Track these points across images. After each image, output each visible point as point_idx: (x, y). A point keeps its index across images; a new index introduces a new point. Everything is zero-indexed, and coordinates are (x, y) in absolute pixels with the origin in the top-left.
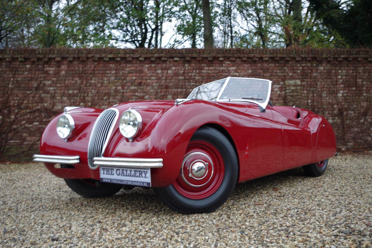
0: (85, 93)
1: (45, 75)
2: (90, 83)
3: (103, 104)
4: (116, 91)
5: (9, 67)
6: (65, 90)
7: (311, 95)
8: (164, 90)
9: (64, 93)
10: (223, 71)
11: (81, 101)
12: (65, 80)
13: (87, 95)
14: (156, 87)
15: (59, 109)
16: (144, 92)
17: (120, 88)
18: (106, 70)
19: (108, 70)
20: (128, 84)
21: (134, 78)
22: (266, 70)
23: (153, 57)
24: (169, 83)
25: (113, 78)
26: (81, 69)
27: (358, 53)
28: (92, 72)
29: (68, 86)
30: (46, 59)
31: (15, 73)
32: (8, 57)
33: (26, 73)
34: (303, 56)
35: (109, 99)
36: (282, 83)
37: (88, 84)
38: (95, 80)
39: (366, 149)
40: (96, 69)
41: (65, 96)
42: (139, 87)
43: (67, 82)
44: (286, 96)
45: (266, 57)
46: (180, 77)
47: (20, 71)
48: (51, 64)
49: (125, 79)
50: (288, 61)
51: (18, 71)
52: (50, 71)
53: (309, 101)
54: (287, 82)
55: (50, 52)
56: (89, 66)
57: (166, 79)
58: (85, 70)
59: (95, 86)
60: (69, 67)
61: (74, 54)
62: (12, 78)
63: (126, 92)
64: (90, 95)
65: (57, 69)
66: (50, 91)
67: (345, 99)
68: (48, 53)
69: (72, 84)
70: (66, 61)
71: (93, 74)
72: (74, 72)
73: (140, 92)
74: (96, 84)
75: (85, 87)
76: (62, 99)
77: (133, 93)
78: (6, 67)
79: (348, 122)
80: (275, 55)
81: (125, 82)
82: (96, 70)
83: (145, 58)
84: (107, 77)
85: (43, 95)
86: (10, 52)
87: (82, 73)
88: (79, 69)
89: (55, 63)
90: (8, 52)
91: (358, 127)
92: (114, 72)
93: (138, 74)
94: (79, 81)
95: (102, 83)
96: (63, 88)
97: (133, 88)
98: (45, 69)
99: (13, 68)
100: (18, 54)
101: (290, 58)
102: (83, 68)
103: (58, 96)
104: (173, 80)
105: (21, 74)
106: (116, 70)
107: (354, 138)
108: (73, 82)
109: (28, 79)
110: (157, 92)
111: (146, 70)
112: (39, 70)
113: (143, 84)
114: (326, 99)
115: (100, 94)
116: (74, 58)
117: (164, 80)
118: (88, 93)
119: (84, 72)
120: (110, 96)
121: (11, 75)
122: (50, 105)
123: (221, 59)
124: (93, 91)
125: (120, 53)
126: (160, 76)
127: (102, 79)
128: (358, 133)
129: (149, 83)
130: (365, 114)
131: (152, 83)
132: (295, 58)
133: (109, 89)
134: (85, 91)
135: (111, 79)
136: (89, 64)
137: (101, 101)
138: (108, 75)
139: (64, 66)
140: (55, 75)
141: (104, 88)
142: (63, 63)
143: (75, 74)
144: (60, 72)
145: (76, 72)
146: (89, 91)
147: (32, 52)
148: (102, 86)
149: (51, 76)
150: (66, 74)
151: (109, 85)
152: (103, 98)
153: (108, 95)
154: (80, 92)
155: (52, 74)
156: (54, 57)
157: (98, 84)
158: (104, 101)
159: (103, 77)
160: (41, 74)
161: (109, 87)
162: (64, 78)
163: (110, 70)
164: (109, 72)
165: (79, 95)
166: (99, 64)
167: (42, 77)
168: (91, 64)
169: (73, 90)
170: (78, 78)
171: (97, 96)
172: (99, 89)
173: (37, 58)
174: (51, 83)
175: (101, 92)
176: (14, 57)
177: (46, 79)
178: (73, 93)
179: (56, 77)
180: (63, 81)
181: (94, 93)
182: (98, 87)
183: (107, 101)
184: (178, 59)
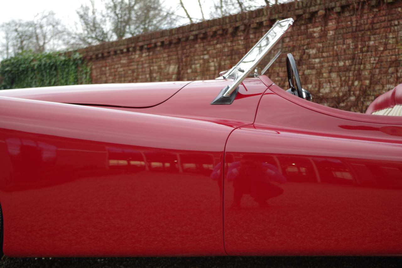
0: (361, 64)
1: (308, 40)
2: (368, 47)
6: (333, 61)
9: (332, 66)
11: (355, 78)
12: (333, 46)
13: (365, 67)
15: (326, 93)
18: (392, 20)
19: (394, 20)
26: (354, 25)
28: (371, 27)
29: (337, 55)
30: (307, 16)
32: (264, 19)
35: (397, 71)
37: (365, 49)
38: (375, 40)
40: (375, 21)
41: (334, 72)
43: (335, 47)
48: (315, 22)
52: (314, 32)
55: (311, 3)
56: (365, 17)
58: (361, 24)
59: (375, 51)
60: (338, 23)
64: (368, 66)
65: (323, 28)
66: (314, 64)
68: (309, 5)
69: (343, 51)
70: (333, 14)
71: (372, 30)
72: (345, 30)
74: (376, 46)
75: (361, 54)
76: (330, 77)
82: (378, 23)
84: (394, 31)
85: (307, 72)
87: (356, 31)
88: (352, 24)
89: (320, 20)
90: (265, 13)
94: (352, 44)
95: (386, 44)
96: (331, 58)
98: (309, 30)
100: (276, 13)
102: (357, 21)
103: (325, 73)
108: (345, 47)
112: (301, 34)
115: (383, 64)
116: (343, 8)
118: (365, 64)
119: (358, 28)
120: (398, 66)
122: (316, 87)
124: (372, 59)
127: (386, 38)
133: (397, 54)
134: (360, 61)
135: (399, 35)
136: (365, 13)
137: (384, 76)
138: (394, 28)
139: (332, 22)
140: (321, 39)
141: (389, 53)
142: (330, 18)
143: (347, 33)
144: (327, 33)
145: (348, 30)
146: (367, 60)
147: (290, 8)
148: (386, 50)
149: (315, 41)
150: (334, 35)
151: (396, 46)
152: (387, 71)
153: (396, 64)
154: (354, 63)
155: (317, 37)
156: (317, 10)
157: (380, 46)
158: (388, 75)
159: (387, 34)
160: (304, 40)
161: (397, 50)
162: (332, 42)
163: (398, 19)
164: (396, 23)
165: (353, 69)
166: (379, 11)
167: (306, 43)
168: (368, 12)
169: (344, 61)
170: (351, 39)
171: (378, 68)
172: (382, 55)
173: (296, 15)
174: (316, 52)
175: (385, 60)
176: (271, 19)
177: (309, 47)
178: (344, 66)
179: (322, 41)
180: (332, 48)
181: (373, 63)
182: (379, 52)
183: (393, 76)
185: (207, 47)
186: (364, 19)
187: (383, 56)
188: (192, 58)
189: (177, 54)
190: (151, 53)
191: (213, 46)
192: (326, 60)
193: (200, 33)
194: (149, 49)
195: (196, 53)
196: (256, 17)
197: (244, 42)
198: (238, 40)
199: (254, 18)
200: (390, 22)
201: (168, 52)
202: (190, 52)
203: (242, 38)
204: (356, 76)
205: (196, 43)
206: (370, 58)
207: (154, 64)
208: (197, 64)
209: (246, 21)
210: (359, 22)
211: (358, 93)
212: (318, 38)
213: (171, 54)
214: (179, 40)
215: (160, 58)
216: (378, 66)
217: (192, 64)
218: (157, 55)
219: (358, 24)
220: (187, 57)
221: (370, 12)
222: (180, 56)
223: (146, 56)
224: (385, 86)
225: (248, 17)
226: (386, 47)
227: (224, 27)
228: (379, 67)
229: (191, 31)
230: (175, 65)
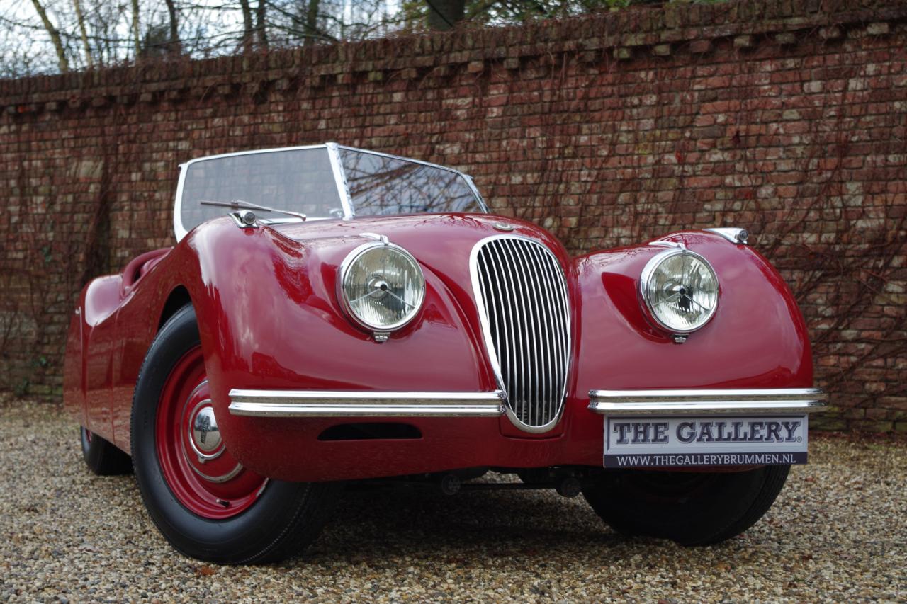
0: (561, 182)
1: (443, 123)
2: (576, 146)
3: (617, 223)
4: (659, 171)
5: (349, 105)
6: (498, 173)
8: (832, 162)
9: (496, 183)
11: (547, 210)
12: (500, 140)
13: (567, 189)
14: (799, 150)
16: (756, 169)
17: (672, 158)
18: (626, 95)
19: (632, 95)
20: (699, 144)
21: (721, 118)
23: (784, 30)
24: (852, 131)
25: (648, 124)
26: (547, 98)
28: (582, 106)
29: (508, 160)
30: (443, 70)
31: (364, 121)
32: (340, 70)
33: (393, 120)
35: (636, 201)
37: (568, 151)
38: (590, 134)
40: (592, 93)
41: (500, 196)
42: (739, 153)
43: (504, 143)
46: (897, 105)
47: (378, 114)
48: (460, 86)
49: (690, 125)
51: (371, 115)
52: (457, 108)
55: (452, 44)
56: (571, 83)
57: (841, 116)
58: (561, 99)
59: (591, 157)
60: (511, 91)
61: (521, 43)
62: (356, 138)
63: (694, 175)
64: (575, 187)
65: (477, 100)
68: (447, 47)
69: (520, 152)
70: (501, 71)
71: (585, 111)
72: (526, 107)
73: (743, 173)
74: (592, 146)
75: (560, 162)
77: (714, 178)
78: (343, 103)
81: (688, 134)
82: (596, 98)
83: (758, 38)
84: (631, 118)
86: (346, 56)
87: (550, 111)
88: (541, 95)
89: (471, 82)
90: (342, 56)
92: (654, 98)
93: (734, 103)
94: (540, 139)
95: (613, 144)
96: (494, 166)
97: (717, 156)
98: (444, 102)
99: (359, 105)
100: (369, 59)
102: (552, 90)
104: (868, 119)
105: (379, 126)
106: (659, 91)
108: (525, 143)
109: (398, 139)
110: (806, 171)
111: (765, 85)
112: (426, 108)
113: (752, 140)
115: (606, 184)
116: (524, 60)
117: (834, 121)
118: (567, 182)
119: (556, 107)
120: (638, 191)
121: (354, 130)
124: (585, 172)
125: (668, 25)
126: (817, 103)
127: (614, 130)
129: (777, 134)
131: (788, 135)
133: (635, 165)
134: (558, 174)
135: (641, 127)
136: (572, 76)
137: (608, 210)
138: (631, 112)
139: (497, 88)
140: (472, 124)
141: (620, 163)
142: (493, 79)
143: (531, 115)
144: (486, 111)
145: (532, 108)
146: (572, 175)
147: (402, 50)
148: (613, 156)
149: (459, 127)
150: (502, 116)
151: (634, 149)
152: (616, 199)
153: (633, 185)
154: (545, 180)
155: (462, 118)
156: (465, 60)
157: (601, 147)
158: (618, 208)
159: (616, 123)
160: (432, 122)
161: (636, 157)
162: (497, 131)
163: (639, 94)
164: (636, 101)
165: (541, 191)
166: (601, 73)
167: (437, 131)
168: (577, 75)
169: (523, 174)
170: (538, 128)
171: (595, 193)
172: (604, 165)
173: (416, 67)
174: (460, 150)
175: (611, 177)
176: (357, 70)
177: (445, 138)
178: (522, 184)
179: (473, 128)
180: (496, 143)
181: (586, 182)
182: (600, 160)
183: (627, 209)
184: (884, 28)
185: (184, 122)
186: (568, 88)
187: (607, 169)
188: (145, 146)
189: (103, 134)
190: (25, 128)
191: (202, 121)
192: (483, 170)
193: (170, 89)
194: (18, 118)
195: (155, 135)
196: (319, 62)
197: (284, 117)
198: (270, 112)
199: (314, 65)
200: (623, 99)
201: (75, 128)
202: (140, 132)
203: (281, 108)
204: (550, 207)
205: (157, 112)
206: (581, 170)
207: (34, 156)
208: (157, 161)
209: (293, 70)
210: (557, 92)
212: (465, 120)
213: (84, 132)
214: (111, 99)
215: (54, 140)
216: (597, 188)
217: (144, 161)
218: (42, 132)
219: (555, 98)
220: (131, 142)
221: (582, 75)
222: (109, 139)
223: (10, 133)
224: (610, 229)
225: (297, 62)
226: (614, 150)
227: (237, 80)
228: (598, 190)
229: (145, 81)
230: (95, 161)
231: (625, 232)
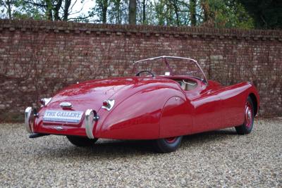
0: (36, 61)
2: (42, 52)
3: (53, 72)
4: (65, 60)
7: (231, 69)
8: (107, 61)
9: (17, 60)
10: (158, 46)
11: (32, 68)
13: (38, 63)
14: (100, 58)
15: (11, 75)
16: (89, 62)
17: (68, 57)
18: (56, 41)
19: (58, 41)
20: (76, 54)
21: (81, 49)
22: (194, 46)
23: (99, 31)
24: (112, 54)
25: (62, 49)
26: (33, 39)
27: (270, 34)
29: (20, 54)
30: (1, 29)
34: (226, 35)
35: (58, 67)
36: (207, 57)
37: (39, 53)
38: (46, 49)
39: (274, 115)
40: (46, 39)
41: (17, 64)
42: (86, 57)
43: (19, 50)
44: (210, 69)
45: (195, 35)
46: (121, 50)
48: (5, 33)
49: (73, 50)
50: (213, 39)
52: (4, 39)
53: (230, 74)
54: (211, 57)
56: (40, 36)
57: (109, 51)
58: (37, 40)
59: (46, 55)
60: (22, 36)
61: (27, 25)
63: (74, 61)
64: (41, 62)
65: (11, 38)
66: (3, 58)
67: (259, 73)
69: (24, 53)
70: (19, 31)
71: (44, 43)
73: (86, 62)
74: (46, 53)
75: (37, 56)
76: (14, 66)
77: (79, 63)
79: (260, 92)
80: (202, 33)
81: (72, 52)
83: (92, 32)
84: (57, 47)
87: (34, 43)
88: (31, 39)
89: (9, 33)
91: (268, 97)
92: (63, 43)
93: (85, 46)
94: (31, 50)
95: (52, 53)
96: (16, 56)
97: (80, 58)
101: (215, 36)
102: (35, 38)
103: (11, 63)
104: (115, 52)
106: (65, 41)
107: (265, 106)
108: (26, 50)
110: (101, 62)
111: (92, 42)
113: (89, 55)
114: (243, 72)
115: (50, 62)
116: (27, 29)
119: (36, 42)
120: (59, 65)
122: (3, 71)
123: (157, 35)
124: (44, 59)
125: (70, 26)
126: (104, 48)
127: (52, 49)
128: (268, 102)
129: (94, 54)
130: (274, 86)
131: (97, 54)
132: (219, 37)
133: (58, 58)
134: (36, 59)
135: (60, 49)
137: (50, 69)
138: (57, 45)
139: (17, 35)
140: (9, 44)
141: (54, 57)
142: (16, 33)
143: (28, 43)
144: (13, 41)
145: (28, 41)
146: (40, 59)
148: (52, 56)
149: (4, 44)
150: (18, 43)
151: (58, 54)
152: (53, 66)
153: (57, 63)
154: (32, 60)
155: (5, 42)
156: (9, 27)
157: (48, 53)
158: (53, 69)
162: (17, 47)
164: (59, 43)
165: (31, 63)
166: (49, 35)
169: (25, 58)
170: (30, 47)
172: (49, 58)
174: (5, 51)
178: (25, 61)
180: (16, 50)
181: (44, 62)
182: (48, 56)
183: (56, 69)
184: (121, 34)
192: (12, 56)
206: (42, 58)
211: (34, 76)
212: (7, 43)
219: (35, 40)
221: (43, 35)
228: (47, 64)
231: (55, 74)
